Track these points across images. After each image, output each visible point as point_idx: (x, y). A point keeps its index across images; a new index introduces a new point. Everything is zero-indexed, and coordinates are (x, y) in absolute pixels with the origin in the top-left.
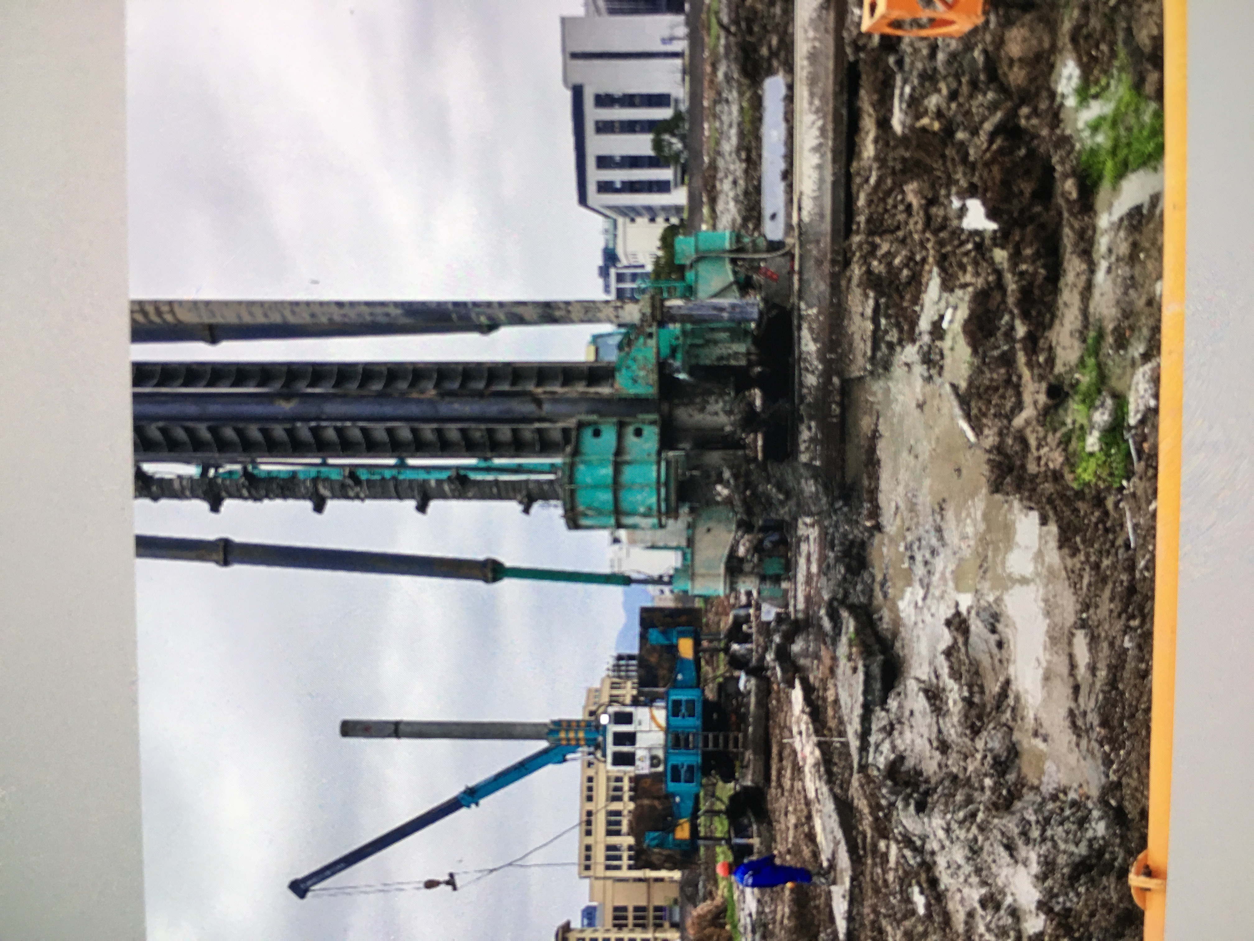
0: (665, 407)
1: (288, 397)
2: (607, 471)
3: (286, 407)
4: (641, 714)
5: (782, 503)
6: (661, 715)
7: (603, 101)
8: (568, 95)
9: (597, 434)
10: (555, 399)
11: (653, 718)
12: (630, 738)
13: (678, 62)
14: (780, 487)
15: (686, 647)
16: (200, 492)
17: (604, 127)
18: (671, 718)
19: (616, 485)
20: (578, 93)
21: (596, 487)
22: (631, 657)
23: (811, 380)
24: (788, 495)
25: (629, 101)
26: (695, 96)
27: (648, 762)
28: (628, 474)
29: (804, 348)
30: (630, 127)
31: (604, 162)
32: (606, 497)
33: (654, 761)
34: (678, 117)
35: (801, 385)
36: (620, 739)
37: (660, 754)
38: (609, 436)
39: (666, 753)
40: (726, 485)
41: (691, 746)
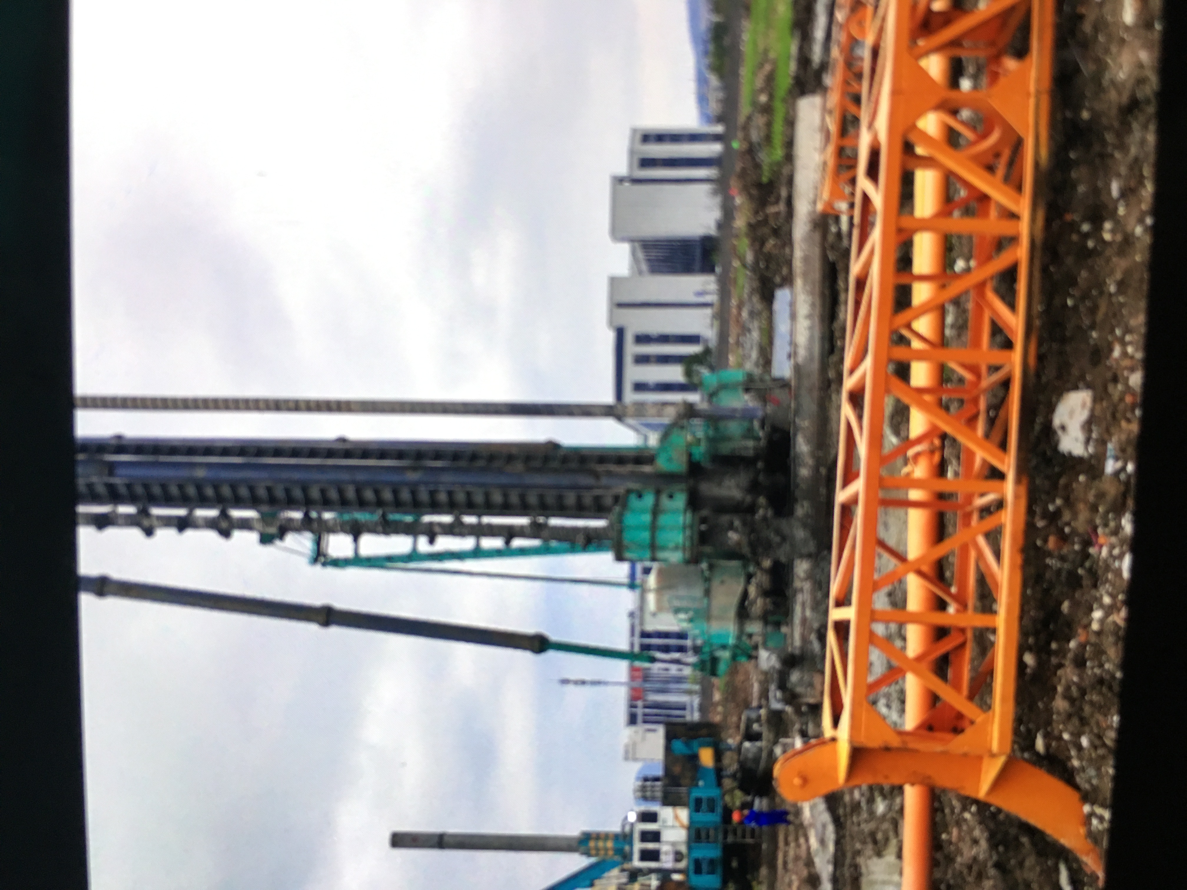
0: (691, 482)
1: (414, 469)
2: (647, 518)
3: (412, 476)
4: (666, 813)
5: (779, 545)
6: (684, 814)
7: (642, 339)
8: (610, 337)
9: (640, 496)
10: (610, 474)
11: (676, 817)
12: (655, 836)
13: (708, 311)
14: (778, 532)
15: (706, 757)
16: (348, 528)
17: (642, 360)
18: (694, 813)
19: (654, 528)
20: (620, 333)
21: (638, 528)
22: (656, 779)
23: (804, 472)
24: (784, 539)
25: (664, 339)
26: (723, 336)
27: (671, 857)
28: (664, 520)
29: (798, 449)
30: (665, 359)
31: (640, 387)
32: (646, 535)
33: (678, 856)
34: (707, 351)
35: (796, 475)
36: (646, 836)
37: (683, 849)
38: (649, 500)
39: (690, 848)
40: (736, 530)
41: (711, 840)
